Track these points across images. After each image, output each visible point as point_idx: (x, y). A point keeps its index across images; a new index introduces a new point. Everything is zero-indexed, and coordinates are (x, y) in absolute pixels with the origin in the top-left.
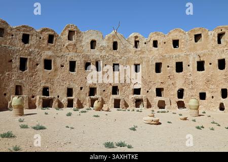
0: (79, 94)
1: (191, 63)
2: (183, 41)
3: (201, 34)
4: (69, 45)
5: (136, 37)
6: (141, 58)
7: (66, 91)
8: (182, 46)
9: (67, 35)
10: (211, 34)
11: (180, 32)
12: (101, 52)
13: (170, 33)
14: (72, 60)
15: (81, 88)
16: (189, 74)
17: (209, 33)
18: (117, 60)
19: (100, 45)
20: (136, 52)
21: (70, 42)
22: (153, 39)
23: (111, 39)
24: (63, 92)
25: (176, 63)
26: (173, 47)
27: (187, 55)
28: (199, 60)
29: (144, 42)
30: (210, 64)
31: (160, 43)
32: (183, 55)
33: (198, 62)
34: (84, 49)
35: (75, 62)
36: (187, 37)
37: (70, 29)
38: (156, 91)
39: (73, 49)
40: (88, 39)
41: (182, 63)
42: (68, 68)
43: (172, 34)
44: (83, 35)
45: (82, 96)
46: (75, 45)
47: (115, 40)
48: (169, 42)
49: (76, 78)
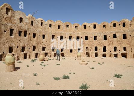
0: (16, 51)
1: (67, 37)
3: (69, 25)
4: (7, 18)
5: (42, 21)
6: (46, 32)
7: (8, 49)
8: (62, 29)
9: (5, 10)
11: (61, 22)
12: (25, 25)
13: (57, 22)
14: (11, 28)
15: (18, 47)
17: (72, 25)
18: (35, 32)
19: (25, 21)
20: (42, 28)
21: (8, 16)
22: (50, 23)
23: (31, 19)
24: (7, 49)
25: (61, 36)
26: (58, 29)
27: (65, 33)
28: (70, 36)
29: (45, 24)
31: (53, 26)
32: (63, 33)
33: (69, 37)
34: (16, 22)
35: (13, 30)
36: (64, 25)
37: (7, 7)
39: (10, 21)
40: (18, 16)
41: (63, 36)
42: (9, 34)
43: (58, 23)
44: (15, 13)
45: (18, 52)
46: (11, 18)
47: (32, 20)
48: (56, 26)
49: (14, 40)
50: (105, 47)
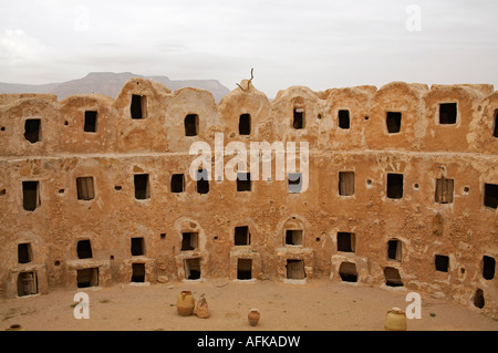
1: (421, 180)
2: (411, 116)
3: (455, 105)
5: (298, 99)
8: (408, 130)
10: (479, 109)
16: (415, 206)
22: (340, 106)
25: (389, 175)
26: (385, 131)
28: (443, 176)
29: (316, 113)
30: (467, 189)
31: (355, 118)
33: (438, 181)
36: (423, 108)
38: (338, 238)
41: (401, 177)
43: (386, 97)
48: (377, 116)
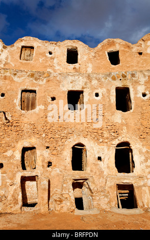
50: (127, 144)
